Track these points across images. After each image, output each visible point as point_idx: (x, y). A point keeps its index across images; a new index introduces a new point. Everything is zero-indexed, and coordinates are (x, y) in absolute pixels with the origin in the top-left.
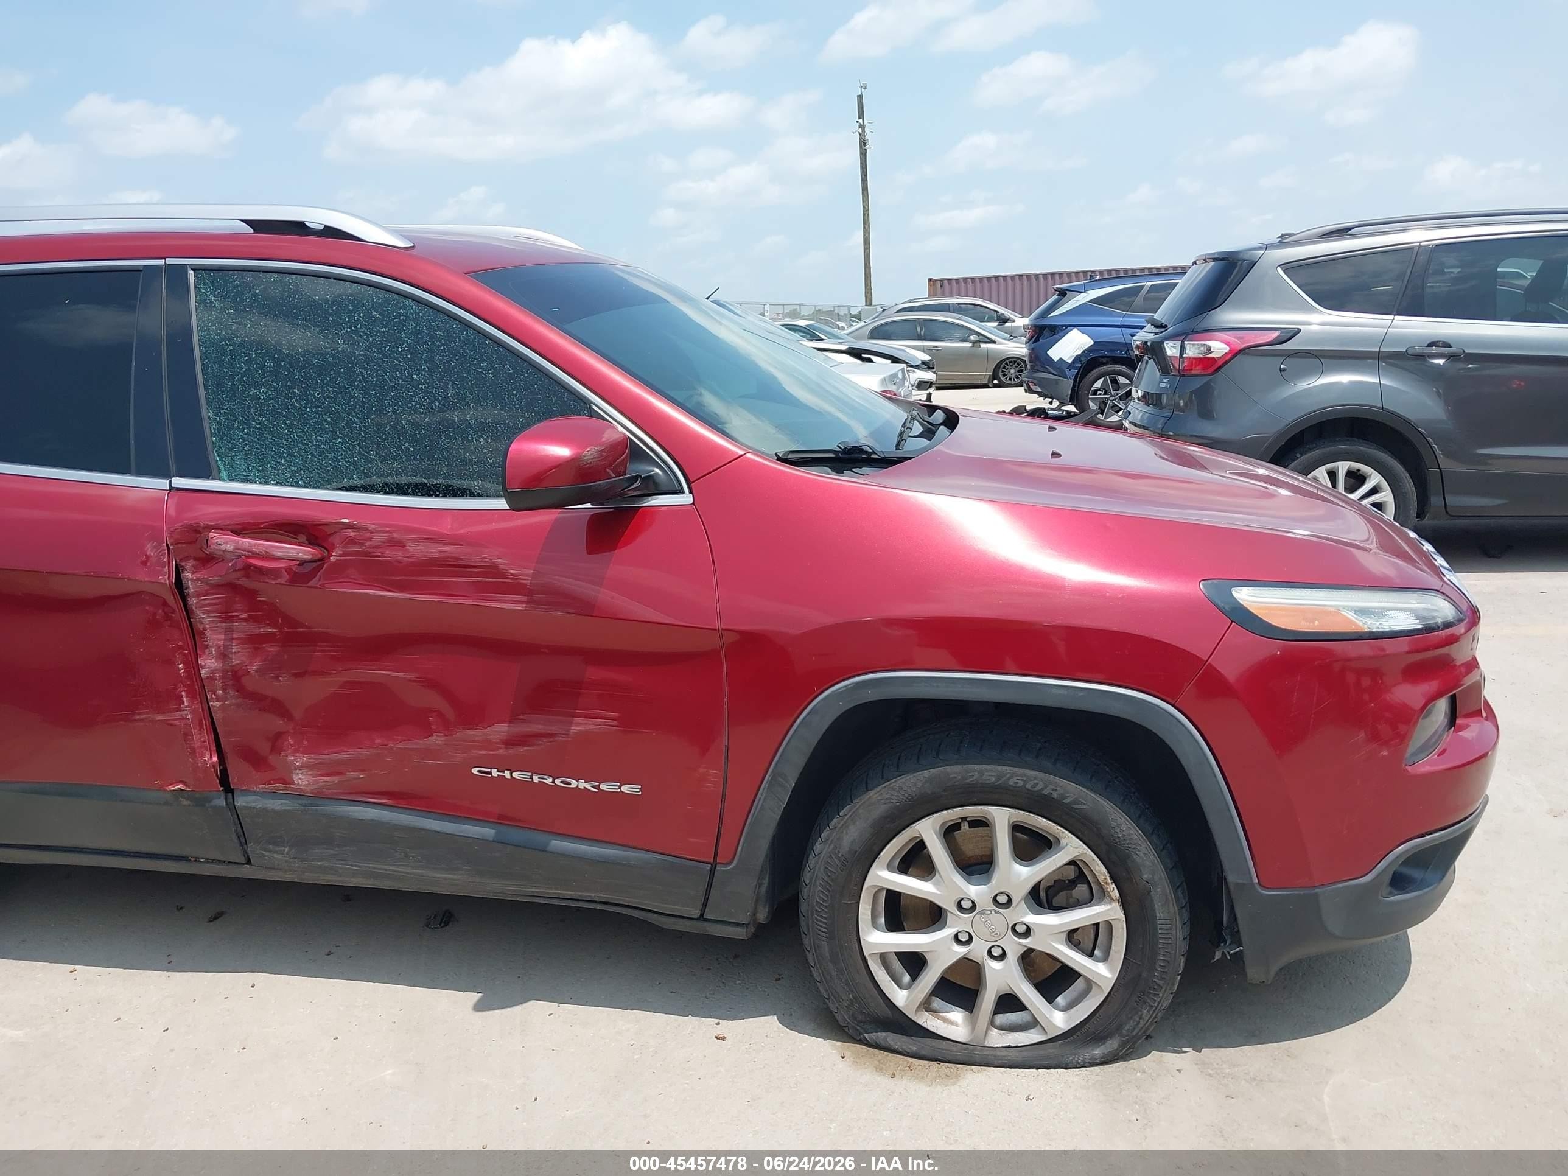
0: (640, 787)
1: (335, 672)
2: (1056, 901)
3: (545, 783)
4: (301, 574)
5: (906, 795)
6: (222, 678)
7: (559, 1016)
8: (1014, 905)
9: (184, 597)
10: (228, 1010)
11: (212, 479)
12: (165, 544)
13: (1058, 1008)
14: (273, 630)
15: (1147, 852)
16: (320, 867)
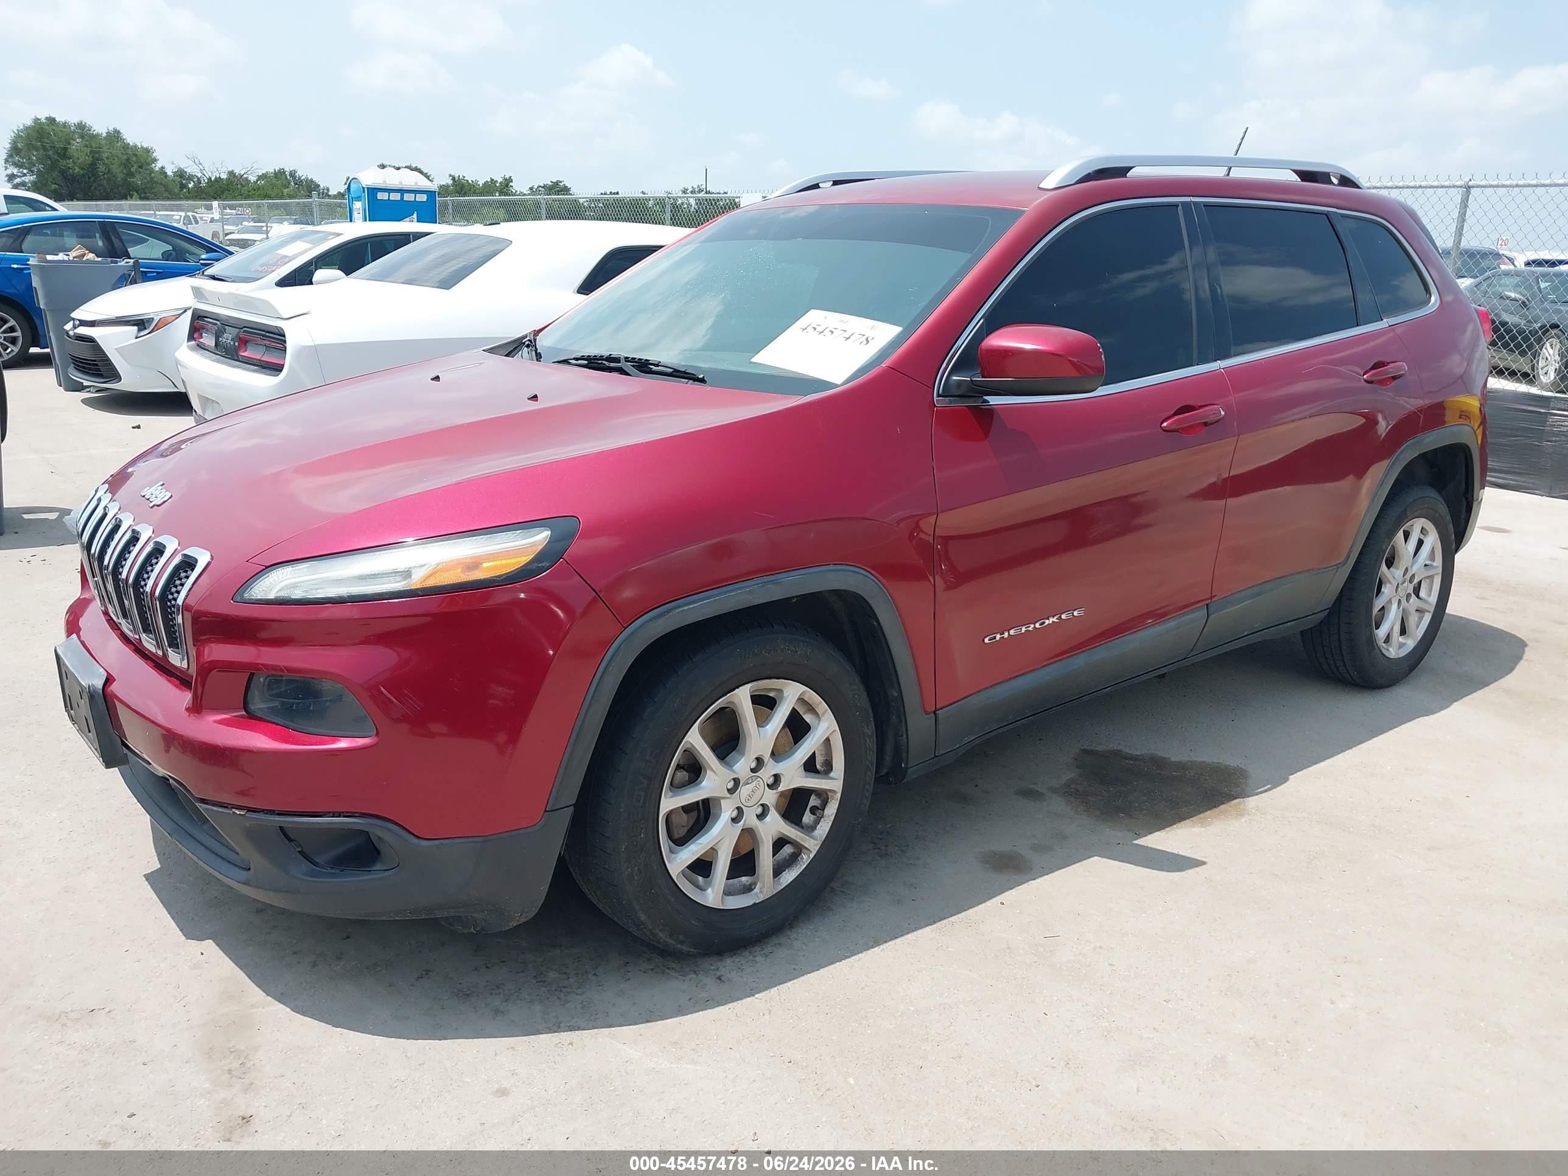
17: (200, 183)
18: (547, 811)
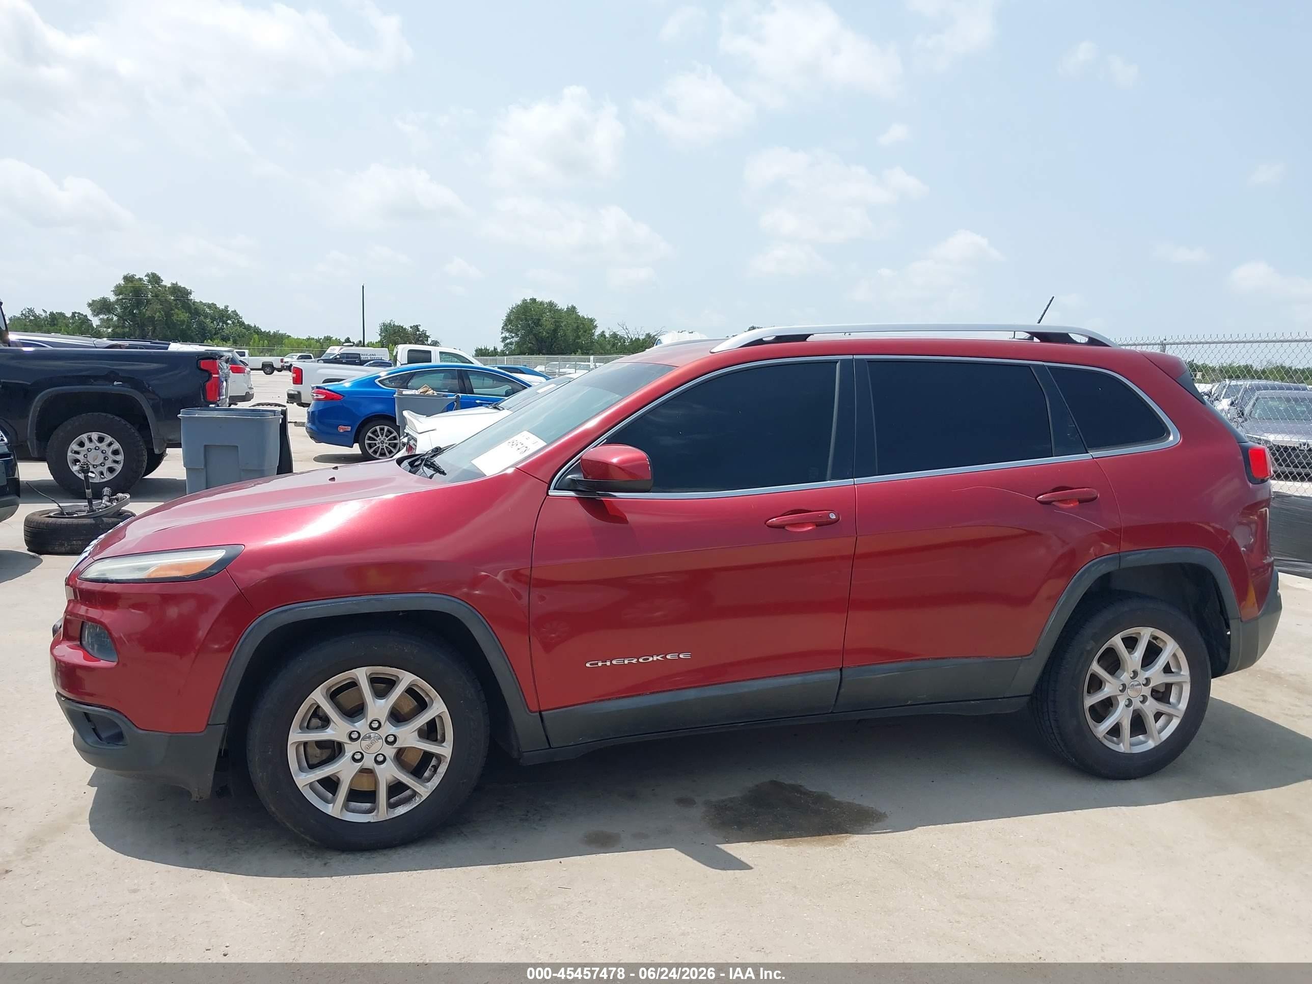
17: (625, 342)
18: (210, 725)
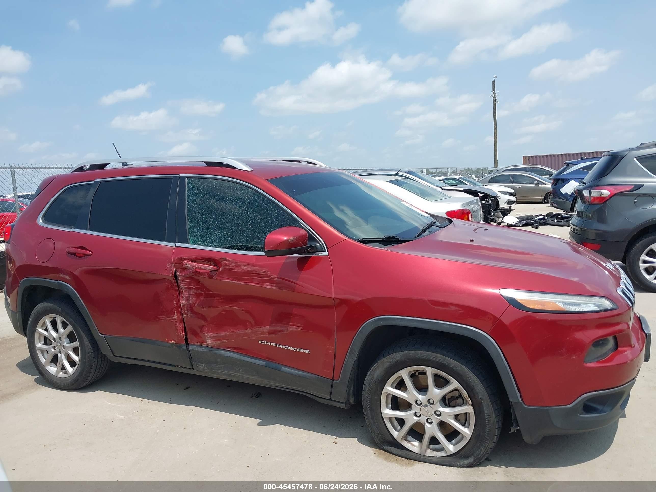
0: (309, 351)
1: (220, 307)
2: (451, 404)
3: (280, 347)
4: (210, 275)
5: (395, 360)
6: (187, 307)
7: (285, 430)
8: (435, 404)
9: (177, 281)
10: (183, 417)
11: (188, 243)
12: (172, 264)
13: (452, 444)
14: (203, 292)
15: (481, 388)
16: (213, 371)
